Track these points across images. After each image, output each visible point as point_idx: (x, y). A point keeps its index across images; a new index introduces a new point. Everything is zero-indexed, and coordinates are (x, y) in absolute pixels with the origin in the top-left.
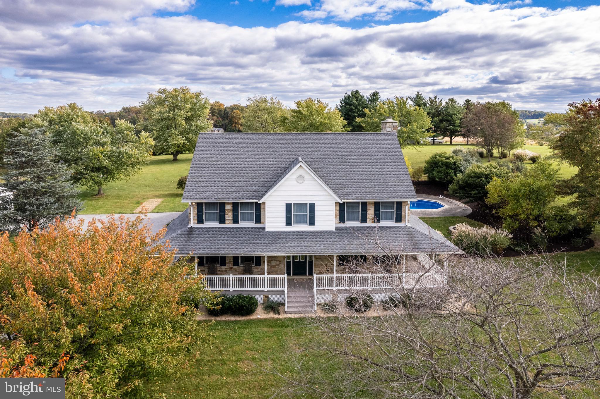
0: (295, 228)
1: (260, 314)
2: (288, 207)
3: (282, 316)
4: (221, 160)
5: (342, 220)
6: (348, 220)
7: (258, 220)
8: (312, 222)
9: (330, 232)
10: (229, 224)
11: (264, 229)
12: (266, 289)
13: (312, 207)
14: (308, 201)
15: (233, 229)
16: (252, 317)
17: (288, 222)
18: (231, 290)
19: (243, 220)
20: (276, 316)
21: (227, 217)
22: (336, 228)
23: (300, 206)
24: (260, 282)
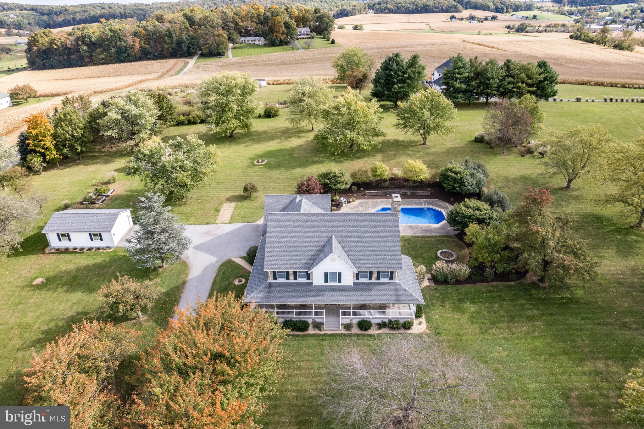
0: (330, 284)
1: (311, 331)
2: (326, 274)
3: (322, 332)
4: (284, 237)
5: (357, 278)
6: (361, 277)
7: (308, 278)
8: (340, 281)
9: (350, 286)
10: (292, 280)
11: (312, 283)
12: (314, 316)
13: (340, 274)
14: (338, 271)
15: (294, 283)
16: (307, 333)
17: (326, 281)
18: (295, 316)
19: (300, 277)
20: (319, 332)
21: (290, 277)
22: (354, 283)
23: (333, 274)
24: (311, 314)
